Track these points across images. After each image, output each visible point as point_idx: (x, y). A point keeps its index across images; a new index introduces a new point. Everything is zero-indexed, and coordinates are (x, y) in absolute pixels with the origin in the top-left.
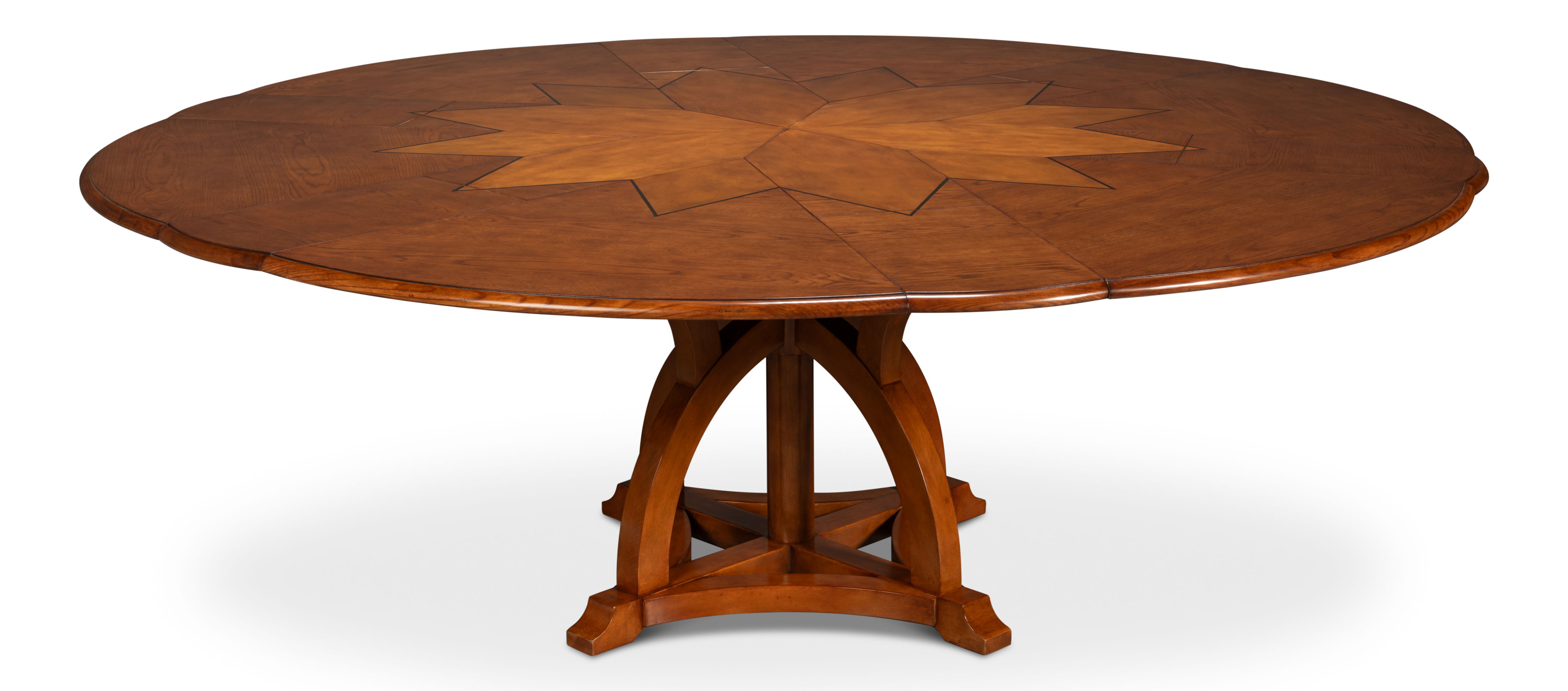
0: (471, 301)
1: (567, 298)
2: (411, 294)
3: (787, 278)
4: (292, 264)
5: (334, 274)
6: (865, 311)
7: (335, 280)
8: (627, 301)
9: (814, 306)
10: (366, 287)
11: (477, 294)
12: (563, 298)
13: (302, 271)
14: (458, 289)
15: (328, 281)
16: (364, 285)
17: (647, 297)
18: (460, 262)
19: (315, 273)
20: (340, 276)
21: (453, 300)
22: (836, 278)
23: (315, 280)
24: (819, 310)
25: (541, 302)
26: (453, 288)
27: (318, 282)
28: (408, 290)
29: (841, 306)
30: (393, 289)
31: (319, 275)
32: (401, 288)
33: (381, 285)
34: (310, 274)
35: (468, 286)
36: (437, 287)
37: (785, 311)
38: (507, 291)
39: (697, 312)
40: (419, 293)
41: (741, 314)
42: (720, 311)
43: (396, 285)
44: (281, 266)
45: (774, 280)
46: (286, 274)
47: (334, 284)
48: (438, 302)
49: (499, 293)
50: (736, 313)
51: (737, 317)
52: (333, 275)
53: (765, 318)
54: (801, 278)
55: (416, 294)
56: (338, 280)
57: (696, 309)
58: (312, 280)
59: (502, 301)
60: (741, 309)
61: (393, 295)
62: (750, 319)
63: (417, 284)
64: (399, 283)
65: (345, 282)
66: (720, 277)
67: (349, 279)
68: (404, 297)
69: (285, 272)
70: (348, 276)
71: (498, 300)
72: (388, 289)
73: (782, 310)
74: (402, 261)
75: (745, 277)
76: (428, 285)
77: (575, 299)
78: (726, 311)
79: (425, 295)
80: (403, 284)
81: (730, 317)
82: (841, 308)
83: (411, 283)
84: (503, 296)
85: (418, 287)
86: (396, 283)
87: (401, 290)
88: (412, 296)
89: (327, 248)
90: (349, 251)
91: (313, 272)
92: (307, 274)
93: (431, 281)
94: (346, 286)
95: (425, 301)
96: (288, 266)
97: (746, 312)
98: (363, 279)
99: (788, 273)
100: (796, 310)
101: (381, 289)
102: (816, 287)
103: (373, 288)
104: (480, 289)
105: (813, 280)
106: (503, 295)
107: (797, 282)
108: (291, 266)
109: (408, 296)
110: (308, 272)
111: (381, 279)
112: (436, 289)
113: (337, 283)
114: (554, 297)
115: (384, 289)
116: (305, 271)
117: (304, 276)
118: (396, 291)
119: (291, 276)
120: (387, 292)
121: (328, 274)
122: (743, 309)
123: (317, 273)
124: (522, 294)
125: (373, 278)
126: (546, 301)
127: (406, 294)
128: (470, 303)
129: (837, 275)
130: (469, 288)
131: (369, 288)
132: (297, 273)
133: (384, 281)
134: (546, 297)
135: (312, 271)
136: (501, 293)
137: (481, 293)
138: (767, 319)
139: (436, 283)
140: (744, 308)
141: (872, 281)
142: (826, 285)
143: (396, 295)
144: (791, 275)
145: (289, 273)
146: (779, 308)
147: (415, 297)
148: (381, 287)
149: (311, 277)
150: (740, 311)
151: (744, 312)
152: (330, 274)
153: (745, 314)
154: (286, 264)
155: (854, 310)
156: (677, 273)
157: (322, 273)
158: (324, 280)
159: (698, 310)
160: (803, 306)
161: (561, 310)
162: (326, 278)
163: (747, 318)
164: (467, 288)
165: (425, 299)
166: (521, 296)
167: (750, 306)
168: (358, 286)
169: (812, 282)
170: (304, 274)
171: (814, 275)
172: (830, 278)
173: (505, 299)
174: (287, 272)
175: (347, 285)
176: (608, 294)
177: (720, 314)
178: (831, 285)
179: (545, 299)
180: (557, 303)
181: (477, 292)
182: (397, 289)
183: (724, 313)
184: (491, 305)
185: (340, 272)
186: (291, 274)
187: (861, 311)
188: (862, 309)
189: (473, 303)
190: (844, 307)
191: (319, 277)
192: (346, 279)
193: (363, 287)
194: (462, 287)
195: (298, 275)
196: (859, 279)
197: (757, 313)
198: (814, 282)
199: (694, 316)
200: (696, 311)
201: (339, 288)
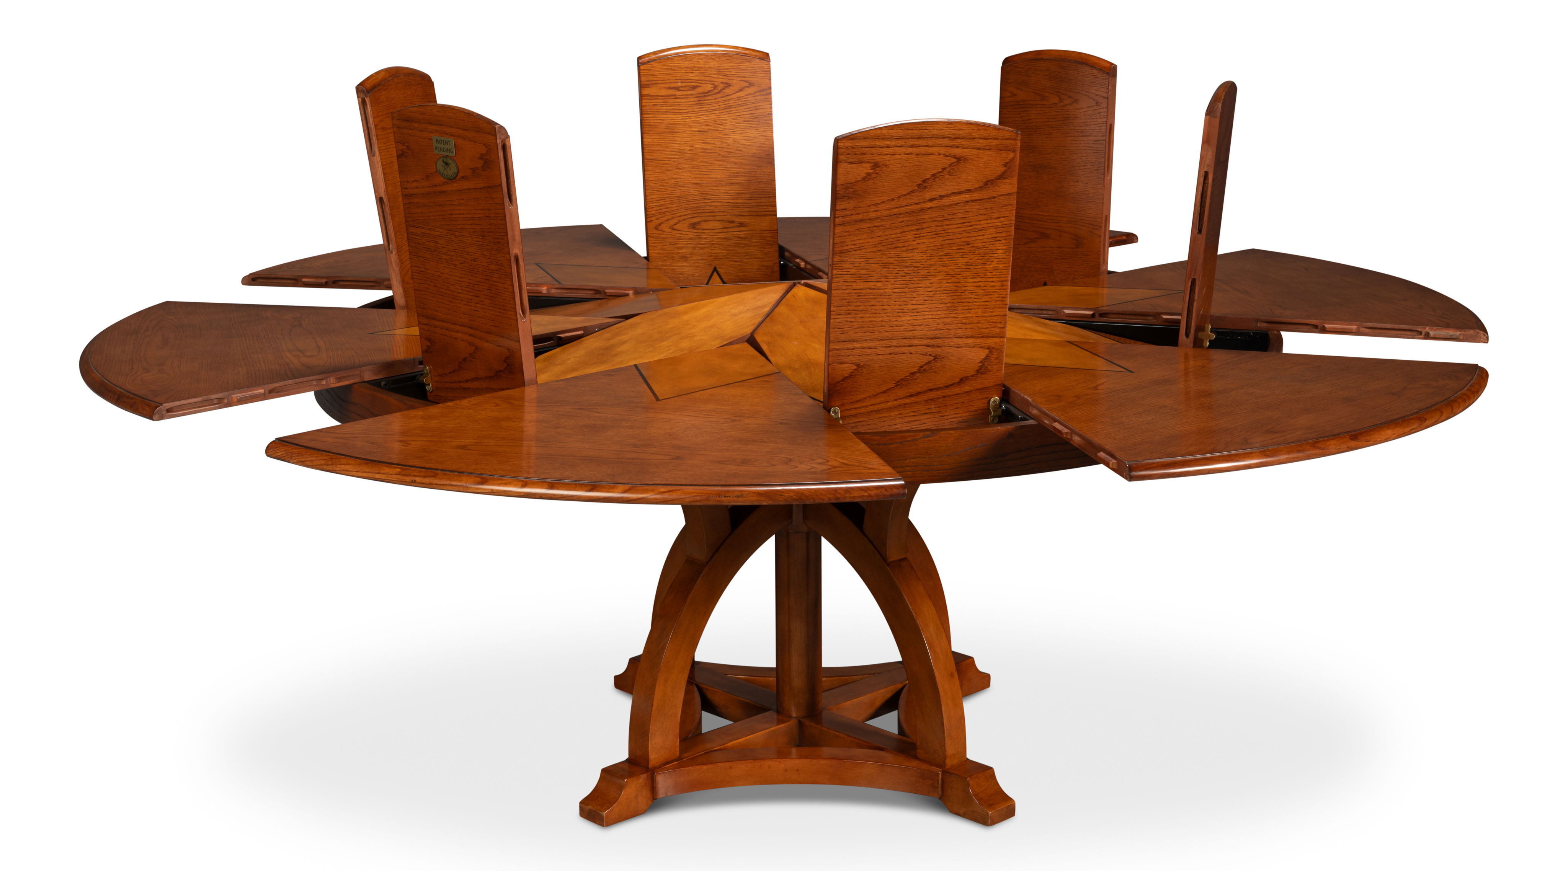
0: (473, 486)
1: (568, 484)
2: (413, 479)
3: (787, 464)
4: (296, 448)
5: (337, 458)
6: (863, 496)
7: (338, 465)
8: (627, 487)
9: (813, 491)
10: (369, 472)
11: (478, 479)
12: (563, 483)
13: (307, 456)
14: (460, 474)
15: (331, 466)
16: (367, 470)
17: (647, 483)
18: (463, 447)
19: (319, 458)
20: (343, 461)
21: (455, 485)
22: (835, 464)
23: (319, 465)
24: (817, 495)
25: (542, 487)
26: (455, 473)
27: (322, 466)
28: (410, 475)
29: (839, 492)
30: (395, 474)
31: (323, 460)
32: (404, 473)
33: (384, 470)
34: (314, 459)
35: (470, 471)
36: (439, 472)
37: (784, 496)
38: (509, 476)
39: (696, 498)
40: (421, 479)
41: (740, 499)
42: (719, 497)
43: (398, 470)
44: (284, 451)
45: (773, 465)
46: (290, 459)
47: (338, 469)
48: (441, 487)
49: (500, 478)
50: (735, 499)
51: (736, 502)
52: (337, 460)
53: (764, 504)
54: (800, 463)
55: (418, 479)
56: (341, 465)
57: (695, 494)
58: (316, 465)
59: (504, 486)
60: (741, 494)
61: (396, 480)
62: (749, 504)
63: (419, 469)
64: (401, 468)
65: (348, 467)
66: (720, 462)
67: (352, 464)
68: (407, 482)
69: (290, 456)
70: (351, 461)
71: (499, 485)
72: (391, 474)
73: (781, 495)
74: (405, 446)
75: (745, 462)
76: (431, 470)
77: (575, 484)
78: (725, 497)
79: (427, 480)
80: (405, 469)
81: (729, 502)
82: (839, 493)
83: (414, 468)
84: (504, 482)
85: (420, 472)
86: (398, 468)
87: (404, 475)
88: (415, 481)
89: (332, 433)
90: (353, 436)
91: (317, 457)
92: (311, 459)
93: (434, 466)
94: (349, 471)
95: (427, 486)
96: (292, 450)
97: (745, 497)
98: (366, 464)
99: (787, 458)
100: (795, 495)
101: (384, 474)
102: (815, 473)
103: (376, 473)
104: (482, 474)
105: (813, 465)
106: (505, 480)
107: (796, 467)
108: (295, 451)
109: (411, 481)
110: (311, 457)
111: (384, 464)
112: (438, 474)
113: (341, 468)
114: (555, 483)
115: (387, 474)
116: (309, 456)
117: (308, 461)
118: (398, 476)
119: (295, 461)
120: (390, 477)
121: (331, 459)
122: (742, 495)
123: (321, 458)
124: (523, 479)
125: (376, 463)
126: (547, 487)
127: (409, 479)
128: (471, 488)
129: (836, 460)
130: (471, 473)
131: (372, 473)
132: (301, 458)
133: (386, 466)
134: (547, 482)
135: (316, 455)
136: (502, 478)
137: (482, 478)
138: (766, 504)
139: (439, 468)
140: (744, 493)
141: (871, 466)
142: (824, 470)
143: (398, 480)
144: (790, 460)
145: (293, 458)
146: (778, 493)
147: (417, 482)
148: (384, 472)
149: (315, 462)
150: (739, 497)
151: (742, 497)
152: (333, 459)
153: (744, 499)
154: (290, 448)
155: (852, 495)
156: (678, 458)
157: (325, 458)
158: (327, 465)
159: (697, 496)
160: (801, 491)
161: (562, 495)
162: (330, 463)
163: (747, 504)
164: (468, 473)
165: (427, 484)
166: (523, 481)
167: (749, 491)
168: (361, 471)
169: (811, 467)
170: (308, 460)
171: (813, 460)
172: (829, 463)
173: (506, 484)
174: (291, 457)
175: (350, 469)
176: (608, 480)
177: (719, 499)
178: (830, 471)
179: (546, 484)
180: (558, 489)
181: (478, 477)
182: (399, 474)
183: (723, 498)
184: (492, 490)
185: (343, 457)
186: (295, 459)
187: (859, 497)
188: (860, 495)
189: (474, 488)
190: (842, 493)
191: (322, 462)
192: (349, 464)
193: (366, 472)
194: (463, 472)
195: (302, 460)
196: (858, 464)
197: (756, 498)
198: (813, 468)
199: (694, 502)
200: (695, 496)
201: (343, 472)
